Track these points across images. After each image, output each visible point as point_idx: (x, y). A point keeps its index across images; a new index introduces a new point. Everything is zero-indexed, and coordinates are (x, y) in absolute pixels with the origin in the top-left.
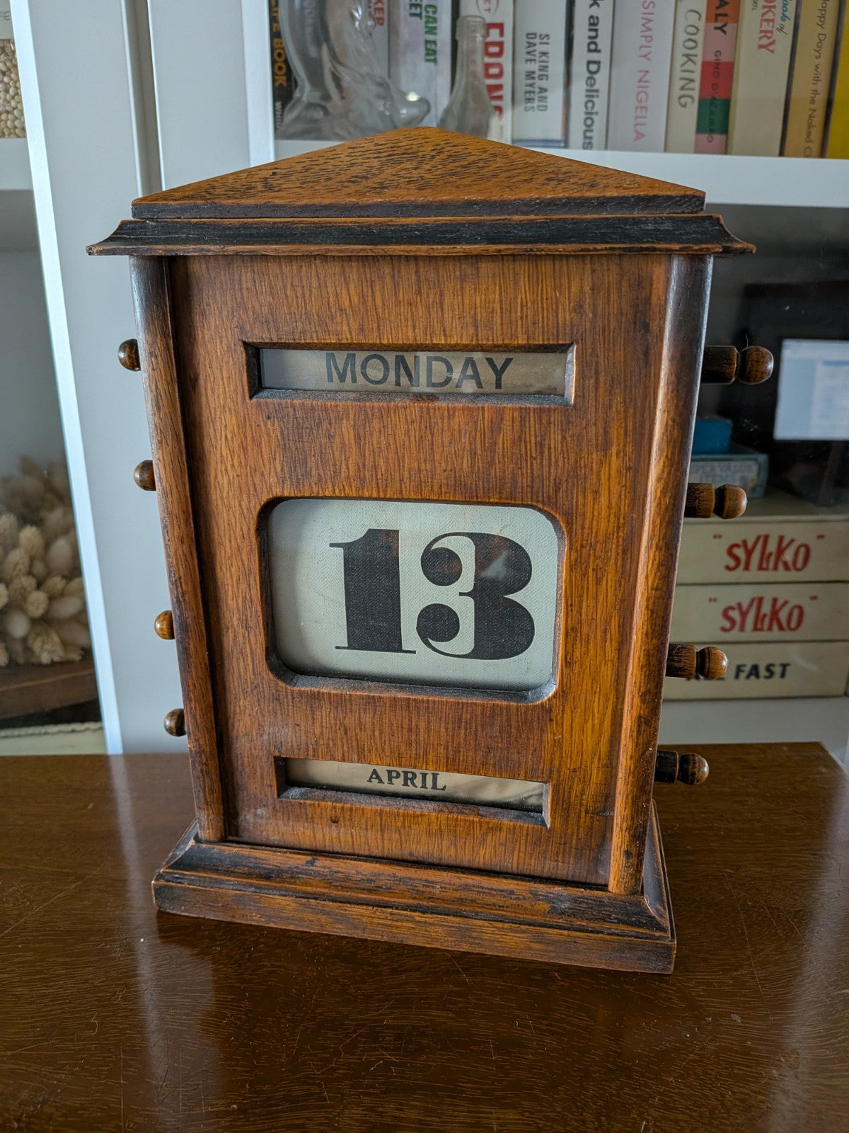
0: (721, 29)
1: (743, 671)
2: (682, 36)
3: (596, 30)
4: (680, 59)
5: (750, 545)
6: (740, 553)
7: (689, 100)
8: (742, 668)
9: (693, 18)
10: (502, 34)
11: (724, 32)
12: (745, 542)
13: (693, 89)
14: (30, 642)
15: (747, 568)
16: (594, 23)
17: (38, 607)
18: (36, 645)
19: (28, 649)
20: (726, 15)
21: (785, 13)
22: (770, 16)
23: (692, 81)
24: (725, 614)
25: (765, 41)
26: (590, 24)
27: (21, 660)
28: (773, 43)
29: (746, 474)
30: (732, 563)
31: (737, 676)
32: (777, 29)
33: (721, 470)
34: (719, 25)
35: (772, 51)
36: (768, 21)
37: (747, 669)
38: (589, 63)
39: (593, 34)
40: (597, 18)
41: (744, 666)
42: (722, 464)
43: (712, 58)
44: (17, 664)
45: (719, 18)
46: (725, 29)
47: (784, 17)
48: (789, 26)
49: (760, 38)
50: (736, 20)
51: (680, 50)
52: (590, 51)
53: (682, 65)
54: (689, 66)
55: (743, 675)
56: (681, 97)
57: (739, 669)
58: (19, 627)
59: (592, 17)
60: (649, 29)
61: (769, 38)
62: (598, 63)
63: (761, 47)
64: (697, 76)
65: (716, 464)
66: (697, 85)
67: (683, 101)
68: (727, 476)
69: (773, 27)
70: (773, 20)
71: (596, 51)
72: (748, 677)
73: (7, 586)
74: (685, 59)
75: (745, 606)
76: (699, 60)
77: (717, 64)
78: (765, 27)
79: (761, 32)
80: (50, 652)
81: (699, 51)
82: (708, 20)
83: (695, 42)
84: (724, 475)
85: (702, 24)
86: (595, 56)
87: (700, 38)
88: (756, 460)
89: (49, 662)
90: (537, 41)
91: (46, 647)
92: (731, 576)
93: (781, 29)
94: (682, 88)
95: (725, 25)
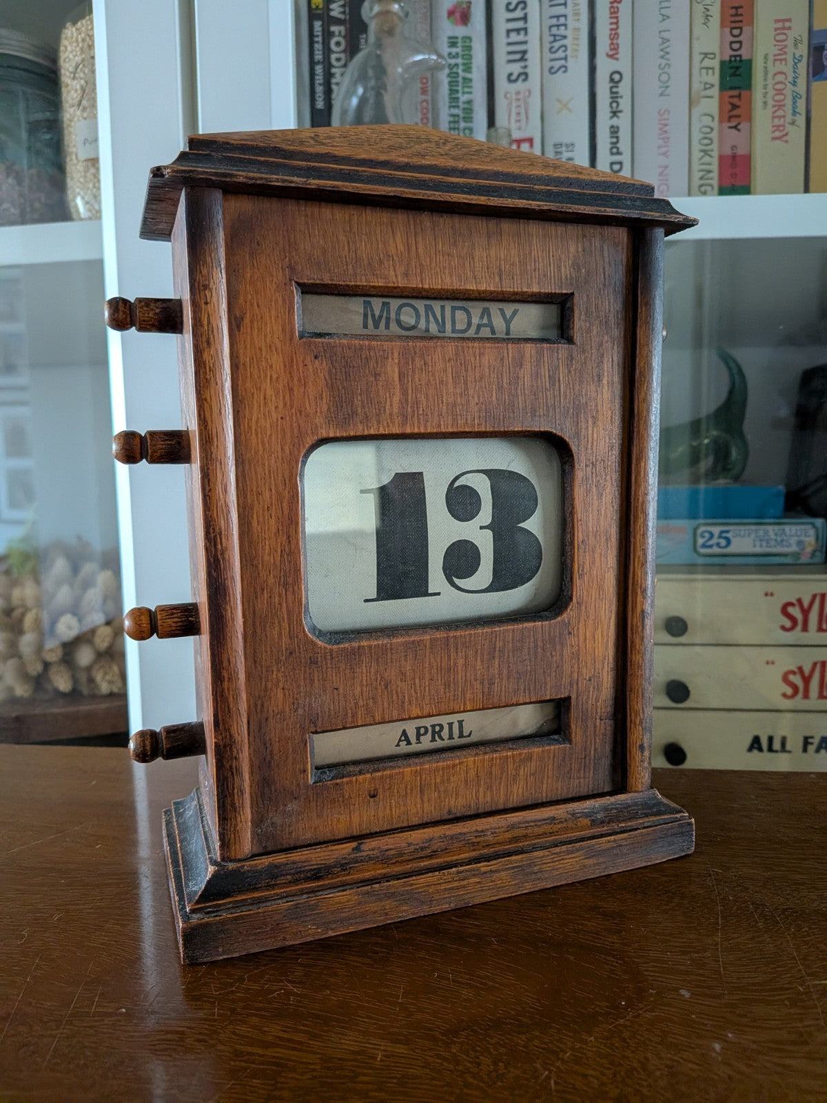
0: (735, 127)
1: (812, 744)
2: (697, 136)
3: (617, 137)
4: (697, 154)
5: (806, 604)
6: (795, 612)
7: (709, 188)
8: (810, 740)
9: (707, 121)
10: (531, 146)
11: (739, 130)
12: (800, 601)
13: (711, 179)
14: (94, 672)
15: (805, 628)
16: (614, 131)
17: (103, 641)
18: (98, 677)
19: (91, 680)
20: (738, 116)
21: (797, 110)
22: (780, 113)
23: (709, 171)
24: (785, 679)
25: (777, 134)
26: (612, 133)
27: (85, 691)
28: (787, 134)
29: (803, 538)
30: (788, 624)
31: (805, 750)
32: (789, 123)
33: (776, 535)
34: (733, 124)
35: (787, 142)
36: (780, 117)
37: (816, 741)
38: (612, 164)
39: (614, 140)
40: (618, 128)
41: (812, 737)
42: (776, 528)
43: (728, 151)
44: (81, 694)
45: (732, 119)
46: (739, 127)
47: (794, 113)
48: (801, 120)
49: (774, 132)
50: (749, 118)
51: (696, 147)
52: (612, 154)
53: (700, 159)
54: (707, 159)
55: (811, 749)
56: (701, 186)
57: (807, 742)
58: (85, 656)
59: (612, 127)
60: (666, 132)
61: (781, 131)
62: (621, 163)
63: (774, 139)
64: (715, 167)
65: (770, 528)
66: (715, 175)
67: (703, 189)
68: (782, 541)
69: (785, 121)
70: (784, 116)
71: (619, 153)
72: (817, 751)
73: (80, 621)
74: (702, 154)
75: (807, 671)
76: (715, 154)
77: (734, 157)
78: (776, 122)
79: (773, 126)
80: (111, 682)
81: (715, 146)
82: (721, 121)
83: (711, 139)
84: (779, 539)
85: (715, 125)
86: (616, 158)
87: (715, 135)
88: (813, 524)
89: (108, 692)
90: (564, 149)
91: (107, 677)
92: (790, 637)
93: (793, 123)
94: (701, 178)
95: (739, 124)
